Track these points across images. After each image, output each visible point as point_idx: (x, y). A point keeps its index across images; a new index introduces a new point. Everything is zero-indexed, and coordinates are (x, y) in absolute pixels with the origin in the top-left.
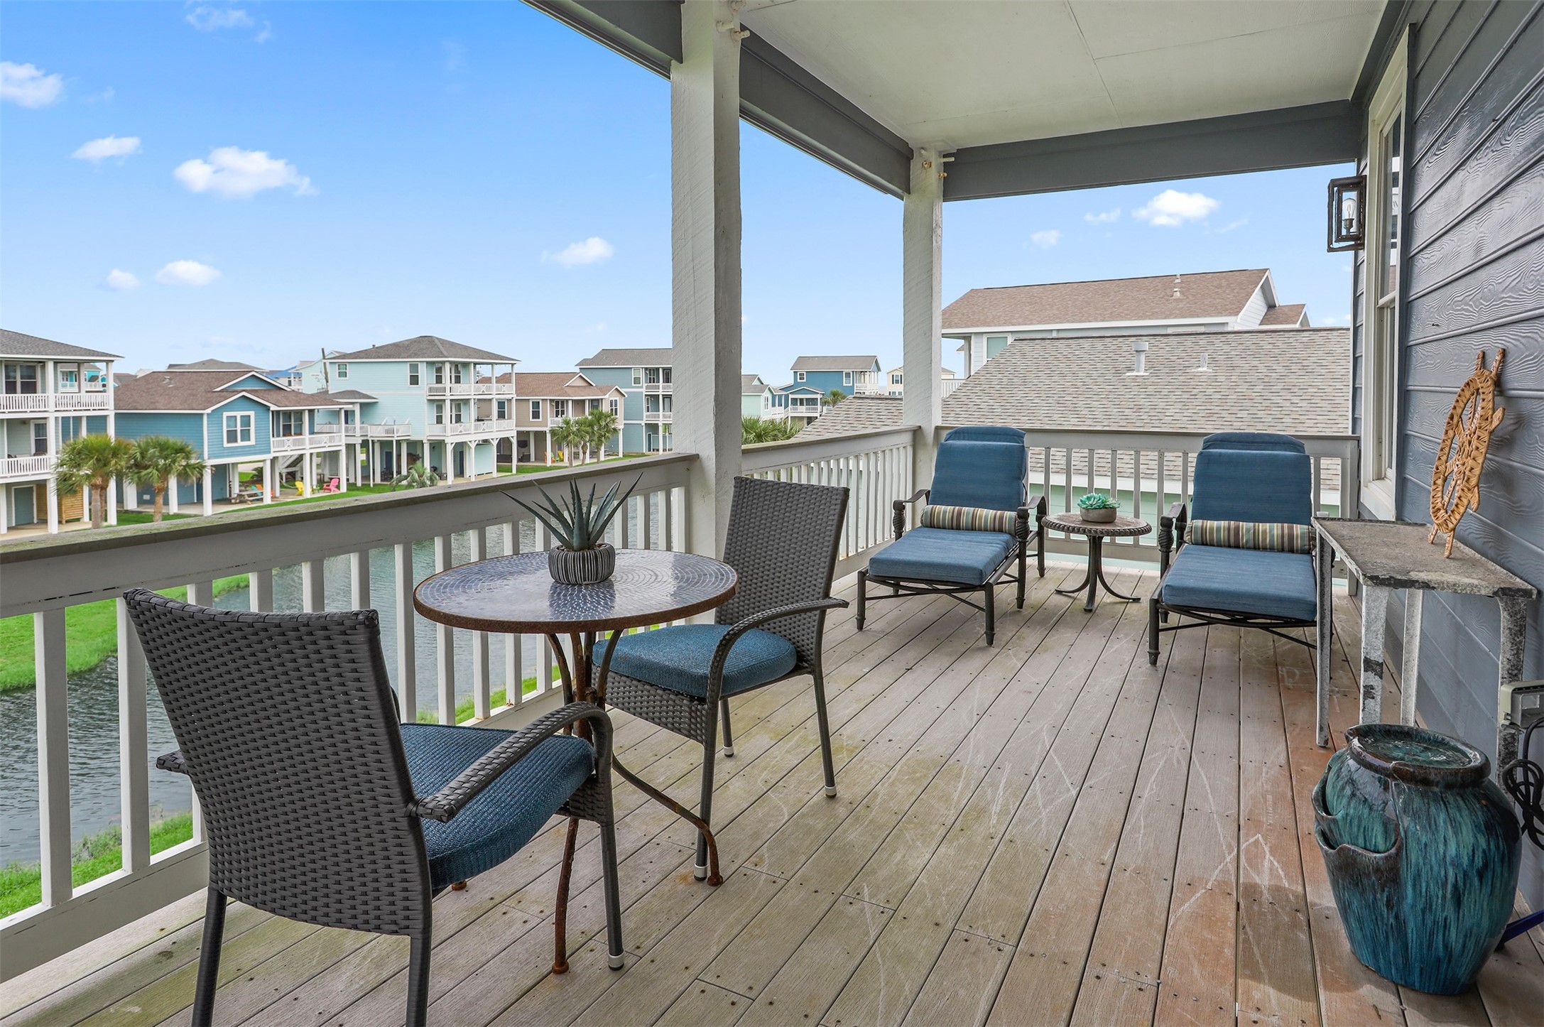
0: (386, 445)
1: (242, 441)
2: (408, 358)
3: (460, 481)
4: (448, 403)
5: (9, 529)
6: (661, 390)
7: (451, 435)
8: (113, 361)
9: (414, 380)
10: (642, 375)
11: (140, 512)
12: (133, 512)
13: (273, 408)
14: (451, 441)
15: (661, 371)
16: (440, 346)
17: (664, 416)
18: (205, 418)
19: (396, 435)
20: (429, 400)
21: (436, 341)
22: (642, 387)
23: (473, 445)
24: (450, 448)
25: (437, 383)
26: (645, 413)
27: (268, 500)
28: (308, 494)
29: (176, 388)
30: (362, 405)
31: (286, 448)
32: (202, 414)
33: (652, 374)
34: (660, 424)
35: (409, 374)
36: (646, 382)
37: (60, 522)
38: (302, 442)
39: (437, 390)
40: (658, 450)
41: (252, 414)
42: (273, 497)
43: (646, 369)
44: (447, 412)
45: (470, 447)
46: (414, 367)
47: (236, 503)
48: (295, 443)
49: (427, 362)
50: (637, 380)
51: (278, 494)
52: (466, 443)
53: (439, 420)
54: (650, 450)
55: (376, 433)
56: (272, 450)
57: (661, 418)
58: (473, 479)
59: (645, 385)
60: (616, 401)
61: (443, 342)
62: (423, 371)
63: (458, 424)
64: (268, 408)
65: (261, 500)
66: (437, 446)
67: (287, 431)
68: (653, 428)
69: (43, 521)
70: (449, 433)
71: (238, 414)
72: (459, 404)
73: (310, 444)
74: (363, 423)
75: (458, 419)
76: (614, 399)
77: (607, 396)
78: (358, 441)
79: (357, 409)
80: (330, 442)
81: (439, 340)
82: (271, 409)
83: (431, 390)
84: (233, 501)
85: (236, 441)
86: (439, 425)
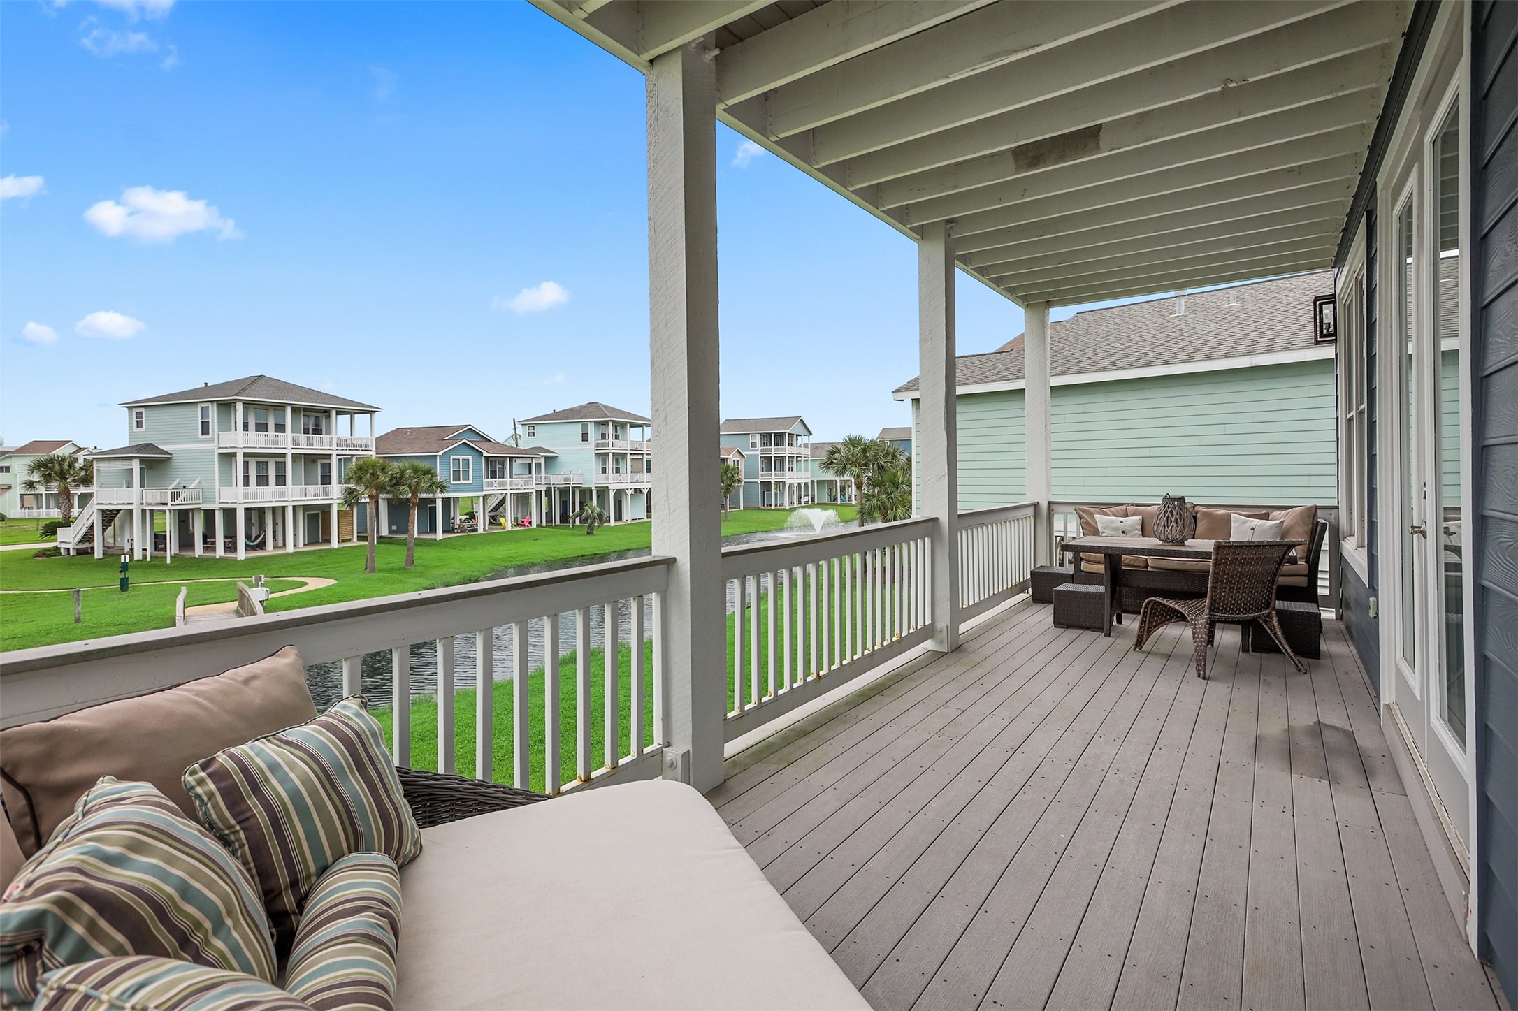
0: (564, 492)
1: (463, 480)
2: (580, 419)
3: (619, 523)
4: (611, 455)
5: (305, 545)
6: (773, 452)
7: (613, 482)
8: (375, 412)
9: (585, 437)
10: (757, 439)
11: (391, 538)
12: (385, 537)
13: (485, 454)
14: (613, 487)
15: (773, 435)
16: (604, 410)
17: (776, 475)
18: (438, 457)
19: (571, 483)
20: (596, 454)
21: (601, 406)
22: (758, 450)
23: (629, 493)
24: (612, 494)
25: (602, 439)
26: (760, 473)
27: (481, 531)
28: (509, 528)
29: (415, 439)
30: (547, 458)
31: (495, 489)
32: (436, 456)
33: (766, 439)
34: (773, 482)
35: (581, 433)
36: (761, 446)
37: (339, 542)
38: (504, 484)
39: (603, 445)
40: (771, 505)
41: (470, 458)
42: (484, 530)
43: (761, 434)
44: (611, 464)
45: (626, 495)
46: (585, 426)
47: (458, 533)
48: (501, 484)
49: (595, 422)
50: (754, 444)
51: (487, 528)
52: (624, 489)
53: (604, 470)
54: (764, 505)
55: (557, 481)
56: (484, 488)
57: (773, 477)
58: (629, 522)
59: (760, 448)
60: (738, 461)
61: (606, 407)
62: (591, 429)
63: (618, 474)
64: (481, 454)
65: (476, 530)
66: (603, 492)
67: (494, 475)
68: (766, 485)
69: (328, 541)
70: (611, 481)
71: (461, 458)
72: (620, 457)
73: (511, 486)
74: (547, 474)
75: (618, 470)
76: (736, 459)
77: (731, 456)
78: (543, 488)
79: (542, 461)
80: (525, 485)
81: (603, 405)
82: (484, 455)
83: (598, 445)
84: (456, 531)
85: (459, 480)
86: (604, 475)
